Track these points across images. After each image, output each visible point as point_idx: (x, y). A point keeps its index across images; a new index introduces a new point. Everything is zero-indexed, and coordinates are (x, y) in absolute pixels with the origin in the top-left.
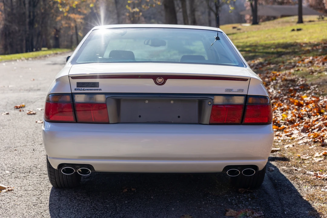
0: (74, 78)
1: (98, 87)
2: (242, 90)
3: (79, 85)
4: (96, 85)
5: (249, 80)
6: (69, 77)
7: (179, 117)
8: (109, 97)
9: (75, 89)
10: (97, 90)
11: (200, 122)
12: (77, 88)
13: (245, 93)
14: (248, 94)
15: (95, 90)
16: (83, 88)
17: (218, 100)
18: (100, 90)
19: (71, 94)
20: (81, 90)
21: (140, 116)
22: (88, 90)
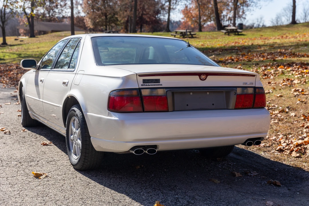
0: (141, 75)
1: (160, 83)
2: (252, 84)
3: (145, 81)
4: (158, 81)
5: (256, 76)
6: (137, 75)
7: (213, 104)
8: (168, 91)
9: (142, 85)
10: (159, 85)
11: (227, 108)
12: (144, 84)
13: (254, 85)
14: (256, 86)
15: (157, 85)
16: (148, 84)
17: (239, 91)
18: (161, 85)
19: (138, 89)
20: (147, 85)
21: (187, 105)
22: (152, 85)
